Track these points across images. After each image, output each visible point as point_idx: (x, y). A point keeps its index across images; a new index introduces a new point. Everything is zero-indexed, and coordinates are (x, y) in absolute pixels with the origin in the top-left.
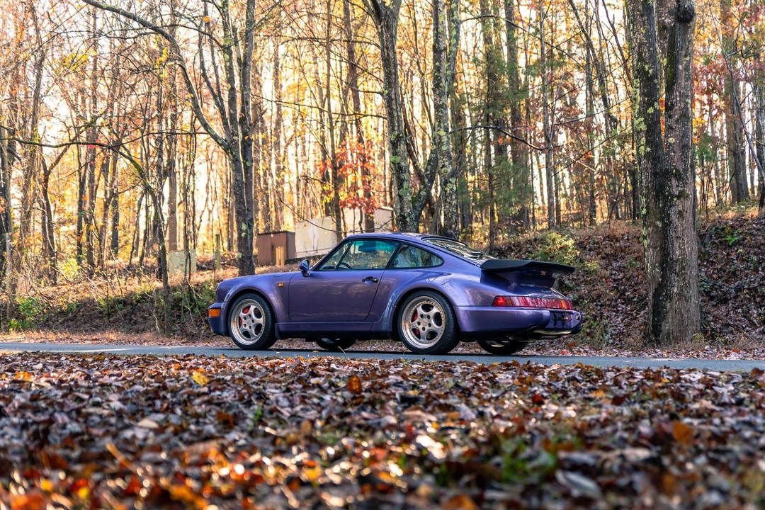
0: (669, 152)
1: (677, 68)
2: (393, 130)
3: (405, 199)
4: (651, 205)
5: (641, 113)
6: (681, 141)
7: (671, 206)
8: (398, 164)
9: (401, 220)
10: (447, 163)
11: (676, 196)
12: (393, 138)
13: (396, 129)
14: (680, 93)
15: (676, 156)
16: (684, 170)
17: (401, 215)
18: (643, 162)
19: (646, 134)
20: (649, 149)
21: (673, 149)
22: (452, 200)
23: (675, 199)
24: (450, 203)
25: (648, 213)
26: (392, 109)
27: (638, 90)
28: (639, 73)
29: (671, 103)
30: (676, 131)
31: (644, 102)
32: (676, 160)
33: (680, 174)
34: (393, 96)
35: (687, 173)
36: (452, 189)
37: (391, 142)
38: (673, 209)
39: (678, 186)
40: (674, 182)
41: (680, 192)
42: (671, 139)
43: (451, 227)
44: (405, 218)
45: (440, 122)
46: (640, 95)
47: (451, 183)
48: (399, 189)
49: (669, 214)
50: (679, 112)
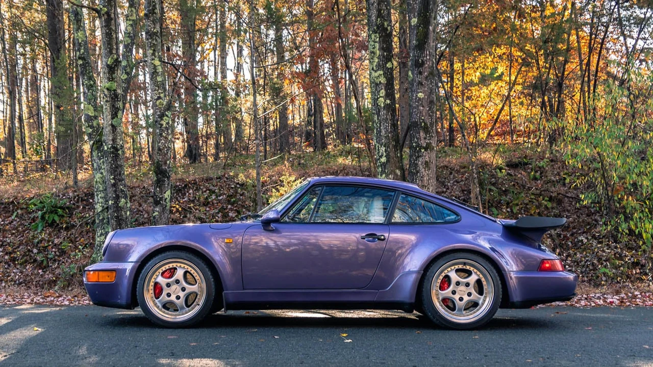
0: (418, 106)
1: (429, 28)
2: (111, 52)
3: (118, 130)
4: (392, 154)
5: (379, 67)
6: (429, 97)
7: (419, 157)
8: (115, 90)
9: (113, 153)
10: (162, 95)
11: (424, 148)
12: (110, 61)
13: (114, 52)
14: (429, 52)
15: (424, 110)
16: (431, 123)
17: (113, 147)
18: (382, 113)
19: (385, 87)
20: (388, 102)
21: (421, 104)
22: (168, 134)
23: (423, 150)
24: (166, 138)
25: (388, 161)
26: (110, 29)
27: (377, 45)
28: (378, 28)
29: (422, 61)
30: (425, 87)
31: (384, 57)
32: (424, 114)
33: (427, 128)
34: (113, 16)
35: (433, 127)
36: (168, 123)
37: (108, 66)
38: (420, 159)
39: (425, 138)
40: (422, 134)
41: (427, 144)
42: (421, 94)
43: (166, 163)
44: (117, 150)
45: (154, 50)
46: (379, 49)
47: (167, 116)
48: (113, 118)
49: (417, 164)
50: (428, 70)
